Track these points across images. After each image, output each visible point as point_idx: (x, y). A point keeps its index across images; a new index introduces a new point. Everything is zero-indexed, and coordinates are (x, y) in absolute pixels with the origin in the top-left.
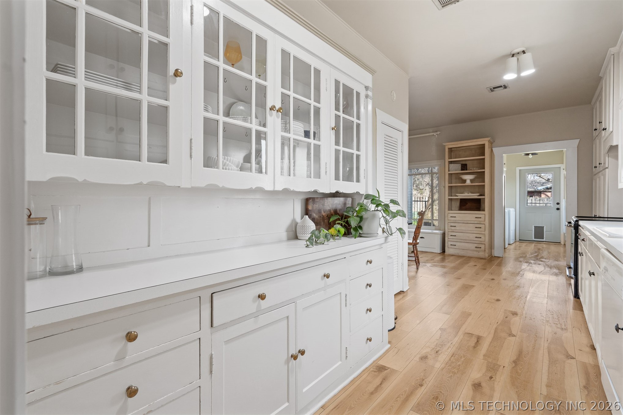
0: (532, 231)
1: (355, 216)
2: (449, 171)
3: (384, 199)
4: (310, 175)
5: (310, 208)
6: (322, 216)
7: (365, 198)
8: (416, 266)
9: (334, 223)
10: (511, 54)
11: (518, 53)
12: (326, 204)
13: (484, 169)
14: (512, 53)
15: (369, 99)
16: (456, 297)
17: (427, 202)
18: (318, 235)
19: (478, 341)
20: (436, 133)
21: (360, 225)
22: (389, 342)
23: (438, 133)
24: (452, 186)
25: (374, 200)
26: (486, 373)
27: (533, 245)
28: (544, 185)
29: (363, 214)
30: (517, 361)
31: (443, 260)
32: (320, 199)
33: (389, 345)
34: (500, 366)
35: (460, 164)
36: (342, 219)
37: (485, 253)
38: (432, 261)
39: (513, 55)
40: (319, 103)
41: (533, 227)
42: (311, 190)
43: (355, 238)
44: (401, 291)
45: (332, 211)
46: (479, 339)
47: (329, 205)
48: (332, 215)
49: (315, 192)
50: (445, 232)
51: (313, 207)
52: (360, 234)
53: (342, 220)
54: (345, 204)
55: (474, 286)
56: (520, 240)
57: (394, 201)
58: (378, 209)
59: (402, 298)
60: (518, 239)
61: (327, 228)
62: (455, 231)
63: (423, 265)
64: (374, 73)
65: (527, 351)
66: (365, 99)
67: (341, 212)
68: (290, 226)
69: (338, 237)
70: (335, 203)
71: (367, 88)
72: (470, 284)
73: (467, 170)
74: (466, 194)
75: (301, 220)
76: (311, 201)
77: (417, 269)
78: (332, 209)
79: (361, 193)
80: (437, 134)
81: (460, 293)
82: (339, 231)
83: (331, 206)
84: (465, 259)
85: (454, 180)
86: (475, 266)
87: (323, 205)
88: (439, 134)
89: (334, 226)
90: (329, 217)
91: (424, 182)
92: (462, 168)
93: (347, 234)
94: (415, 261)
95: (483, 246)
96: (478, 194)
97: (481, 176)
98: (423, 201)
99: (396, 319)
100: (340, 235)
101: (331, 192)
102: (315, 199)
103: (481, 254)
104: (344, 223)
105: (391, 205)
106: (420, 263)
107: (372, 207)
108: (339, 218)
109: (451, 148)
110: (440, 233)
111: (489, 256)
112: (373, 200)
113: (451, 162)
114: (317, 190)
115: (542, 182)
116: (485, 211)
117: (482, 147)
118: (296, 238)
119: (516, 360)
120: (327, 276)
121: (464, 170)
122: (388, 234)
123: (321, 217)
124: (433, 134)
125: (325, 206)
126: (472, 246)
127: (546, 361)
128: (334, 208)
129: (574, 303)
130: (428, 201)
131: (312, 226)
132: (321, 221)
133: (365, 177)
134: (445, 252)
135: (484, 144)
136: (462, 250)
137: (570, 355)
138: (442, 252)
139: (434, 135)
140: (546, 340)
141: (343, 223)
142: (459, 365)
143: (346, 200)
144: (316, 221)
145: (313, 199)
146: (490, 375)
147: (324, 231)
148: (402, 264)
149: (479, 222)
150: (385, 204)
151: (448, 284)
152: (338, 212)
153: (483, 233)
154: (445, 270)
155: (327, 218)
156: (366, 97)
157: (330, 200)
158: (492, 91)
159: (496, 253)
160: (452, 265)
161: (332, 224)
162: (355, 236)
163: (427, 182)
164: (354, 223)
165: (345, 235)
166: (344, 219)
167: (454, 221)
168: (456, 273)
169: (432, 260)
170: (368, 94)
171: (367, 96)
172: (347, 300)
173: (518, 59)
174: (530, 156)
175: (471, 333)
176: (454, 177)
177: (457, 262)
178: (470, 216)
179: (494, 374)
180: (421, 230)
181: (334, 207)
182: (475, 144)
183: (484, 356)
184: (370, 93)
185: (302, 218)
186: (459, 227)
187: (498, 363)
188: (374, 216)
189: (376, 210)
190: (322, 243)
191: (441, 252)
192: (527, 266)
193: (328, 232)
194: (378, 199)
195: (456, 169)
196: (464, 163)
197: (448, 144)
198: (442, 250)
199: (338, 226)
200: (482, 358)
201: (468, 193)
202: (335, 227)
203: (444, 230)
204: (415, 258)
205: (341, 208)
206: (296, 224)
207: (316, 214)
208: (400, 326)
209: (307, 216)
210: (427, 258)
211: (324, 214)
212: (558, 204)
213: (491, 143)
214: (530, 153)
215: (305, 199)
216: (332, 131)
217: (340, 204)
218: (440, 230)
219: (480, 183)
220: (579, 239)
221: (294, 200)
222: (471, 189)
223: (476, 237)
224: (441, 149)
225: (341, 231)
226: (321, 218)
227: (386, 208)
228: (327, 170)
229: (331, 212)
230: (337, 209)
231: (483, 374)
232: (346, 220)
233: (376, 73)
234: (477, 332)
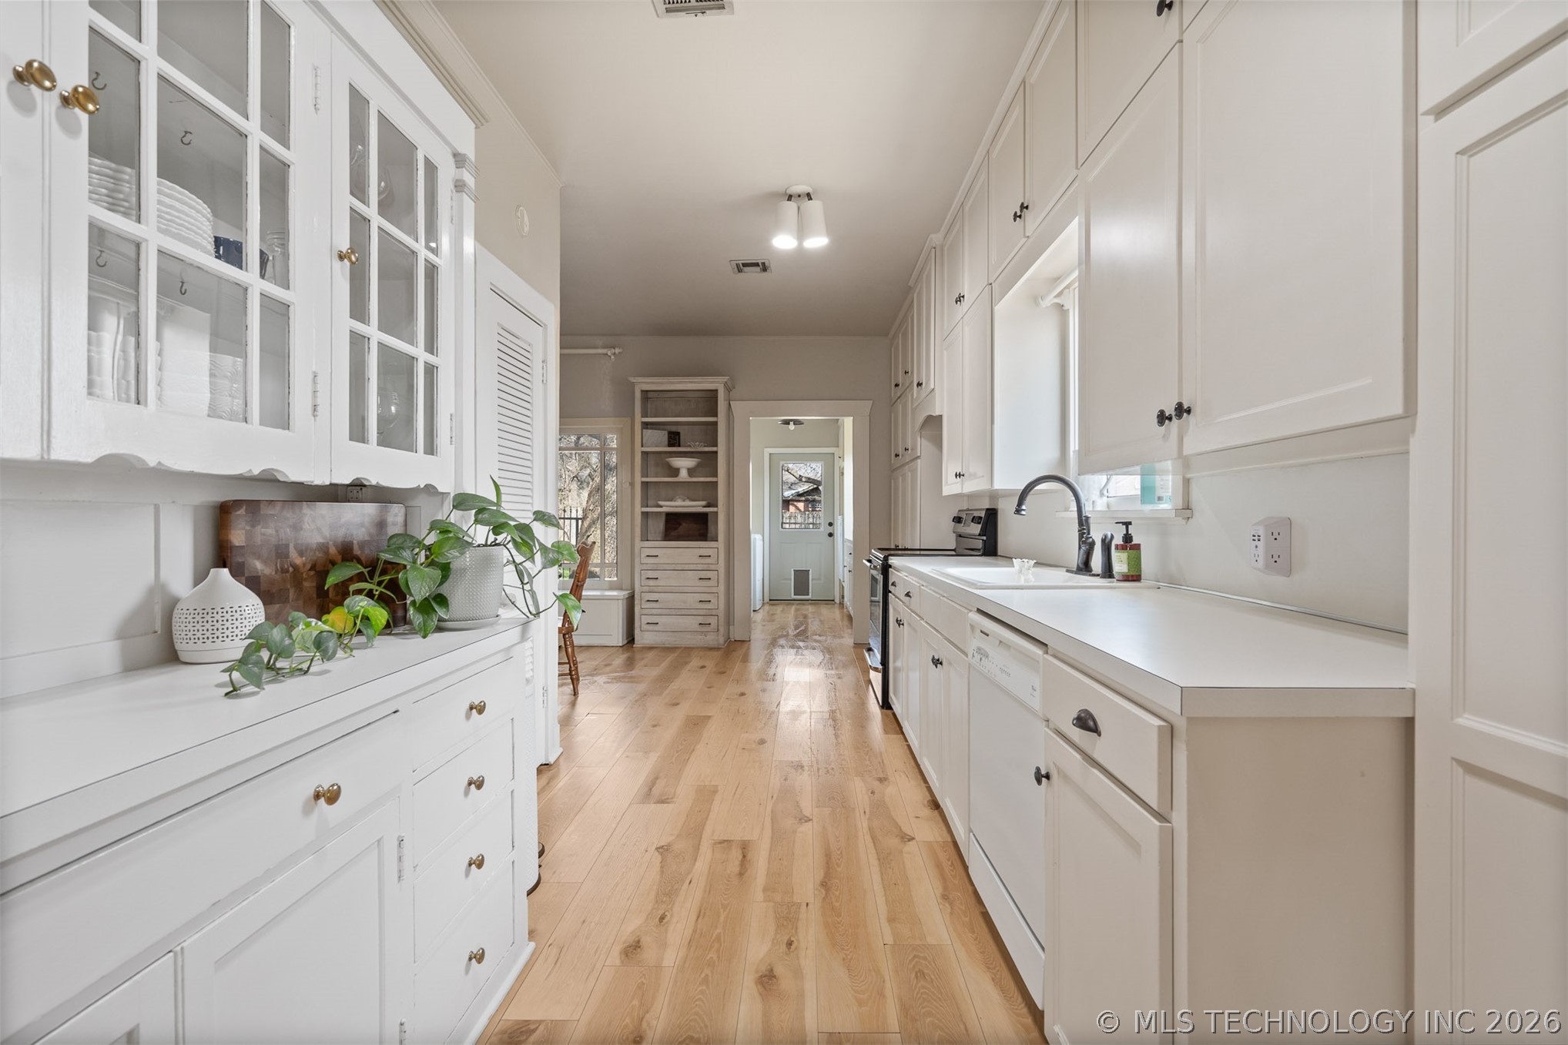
0: (791, 579)
1: (421, 565)
2: (642, 446)
3: (518, 511)
4: (245, 411)
5: (237, 537)
6: (291, 569)
7: (454, 507)
8: (572, 686)
9: (342, 592)
10: (786, 194)
11: (799, 196)
12: (306, 526)
13: (717, 446)
14: (789, 192)
15: (464, 194)
16: (677, 752)
17: (583, 522)
18: (282, 640)
19: (744, 857)
20: (613, 351)
21: (441, 592)
22: (532, 934)
23: (617, 351)
24: (647, 482)
25: (485, 512)
26: (778, 936)
27: (793, 608)
28: (793, 487)
29: (451, 555)
30: (826, 880)
31: (630, 663)
32: (283, 508)
33: (532, 945)
34: (800, 905)
35: (666, 432)
36: (372, 574)
37: (718, 636)
38: (608, 669)
39: (790, 198)
40: (285, 142)
41: (793, 572)
42: (250, 471)
43: (424, 637)
44: (541, 765)
45: (333, 550)
46: (745, 847)
47: (319, 529)
48: (333, 563)
49: (268, 479)
50: (634, 592)
51: (249, 536)
52: (441, 620)
53: (372, 579)
54: (381, 525)
55: (709, 717)
56: (770, 600)
57: (544, 515)
58: (496, 539)
59: (548, 783)
60: (767, 599)
61: (314, 611)
62: (656, 589)
63: (586, 682)
64: (483, 121)
65: (838, 850)
66: (452, 191)
67: (367, 551)
68: (142, 611)
69: (362, 639)
70: (343, 520)
71: (459, 159)
72: (701, 715)
73: (679, 446)
74: (679, 503)
75: (195, 586)
76: (242, 511)
77: (575, 693)
78: (331, 543)
79: (440, 490)
80: (615, 353)
81: (685, 740)
82: (366, 619)
83: (327, 533)
84: (678, 654)
85: (652, 469)
86: (703, 667)
87: (297, 528)
88: (619, 353)
89: (347, 602)
90: (321, 571)
91: (567, 472)
92: (669, 441)
93: (397, 622)
94: (570, 674)
95: (713, 621)
96: (704, 503)
97: (708, 461)
98: (571, 519)
99: (541, 853)
100: (370, 632)
101: (336, 481)
102: (262, 506)
103: (711, 639)
104: (380, 589)
105: (538, 529)
106: (581, 679)
107: (481, 534)
108: (362, 573)
109: (647, 391)
110: (624, 595)
111: (725, 642)
112: (480, 511)
113: (646, 425)
114: (277, 471)
115: (789, 481)
116: (717, 541)
117: (711, 397)
118: (170, 656)
119: (825, 877)
120: (332, 796)
121: (674, 446)
122: (529, 614)
123: (284, 571)
124: (604, 351)
125: (302, 532)
126: (692, 623)
127: (874, 861)
128: (340, 540)
129: (883, 720)
130: (584, 518)
131: (251, 609)
132: (289, 587)
133: (454, 439)
134: (634, 643)
135: (717, 390)
136: (671, 634)
137: (905, 834)
138: (628, 643)
139: (607, 354)
140: (862, 813)
141: (374, 587)
142: (718, 938)
143: (383, 512)
144: (264, 586)
145: (253, 506)
146: (785, 939)
147: (308, 627)
148: (545, 690)
149: (705, 567)
150: (520, 524)
151: (654, 723)
152: (357, 551)
153: (714, 590)
154: (642, 687)
155: (312, 573)
156: (456, 186)
157: (324, 509)
158: (740, 271)
159: (737, 634)
160: (655, 672)
161: (330, 596)
162: (425, 630)
163: (573, 473)
164: (419, 588)
165: (388, 628)
166: (380, 575)
167: (655, 567)
168: (667, 692)
169: (606, 665)
170: (464, 181)
171: (459, 186)
172: (405, 859)
173: (799, 208)
174: (792, 427)
175: (726, 839)
176: (652, 460)
177: (665, 664)
178: (687, 552)
179: (794, 931)
180: (584, 593)
181: (340, 534)
182: (694, 388)
183: (765, 890)
184: (469, 180)
185: (199, 577)
186: (666, 580)
187: (795, 900)
188: (487, 564)
189: (489, 543)
190: (301, 670)
191: (625, 642)
192: (796, 655)
193: (327, 628)
194: (495, 508)
195: (657, 441)
196: (674, 429)
197: (640, 379)
198: (627, 639)
199: (362, 600)
200: (762, 899)
201: (684, 501)
202: (348, 607)
203: (629, 588)
204: (570, 667)
205: (367, 538)
206: (171, 606)
207: (265, 562)
208: (555, 872)
209: (226, 570)
210: (595, 663)
211: (298, 561)
212: (831, 524)
213: (728, 389)
214: (791, 420)
215: (214, 507)
216: (337, 264)
217: (362, 525)
218: (622, 589)
219: (707, 477)
220: (890, 592)
221: (157, 508)
222: (689, 490)
223: (700, 601)
224: (624, 392)
225: (372, 619)
226: (288, 575)
227: (524, 537)
228: (319, 401)
229: (327, 553)
230: (351, 543)
231: (773, 940)
232: (387, 578)
233: (487, 122)
234: (737, 835)
